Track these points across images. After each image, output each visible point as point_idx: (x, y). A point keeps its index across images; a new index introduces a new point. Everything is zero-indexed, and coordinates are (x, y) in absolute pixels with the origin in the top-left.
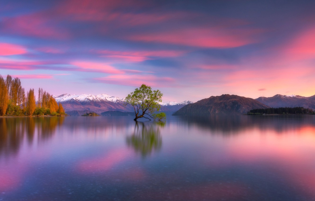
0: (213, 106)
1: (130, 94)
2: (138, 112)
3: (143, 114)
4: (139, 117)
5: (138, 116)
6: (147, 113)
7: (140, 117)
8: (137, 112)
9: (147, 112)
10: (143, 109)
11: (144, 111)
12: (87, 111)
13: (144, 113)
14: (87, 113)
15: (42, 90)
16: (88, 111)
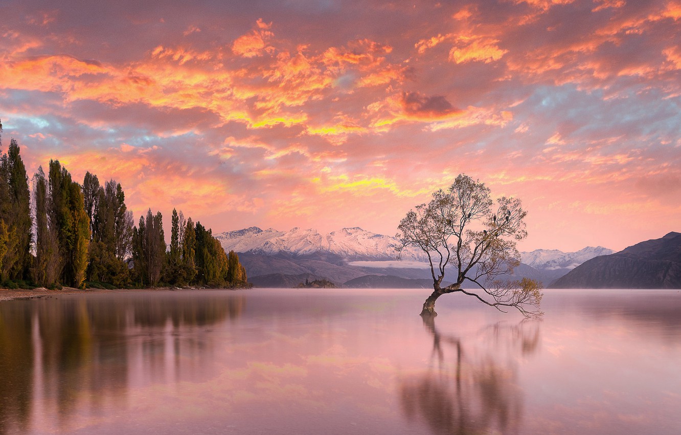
0: (673, 263)
1: (415, 210)
2: (443, 273)
3: (460, 281)
4: (444, 291)
5: (441, 286)
6: (473, 277)
7: (449, 291)
8: (438, 274)
9: (471, 274)
10: (460, 265)
11: (463, 270)
12: (308, 275)
13: (462, 276)
14: (307, 280)
15: (182, 216)
16: (311, 276)
